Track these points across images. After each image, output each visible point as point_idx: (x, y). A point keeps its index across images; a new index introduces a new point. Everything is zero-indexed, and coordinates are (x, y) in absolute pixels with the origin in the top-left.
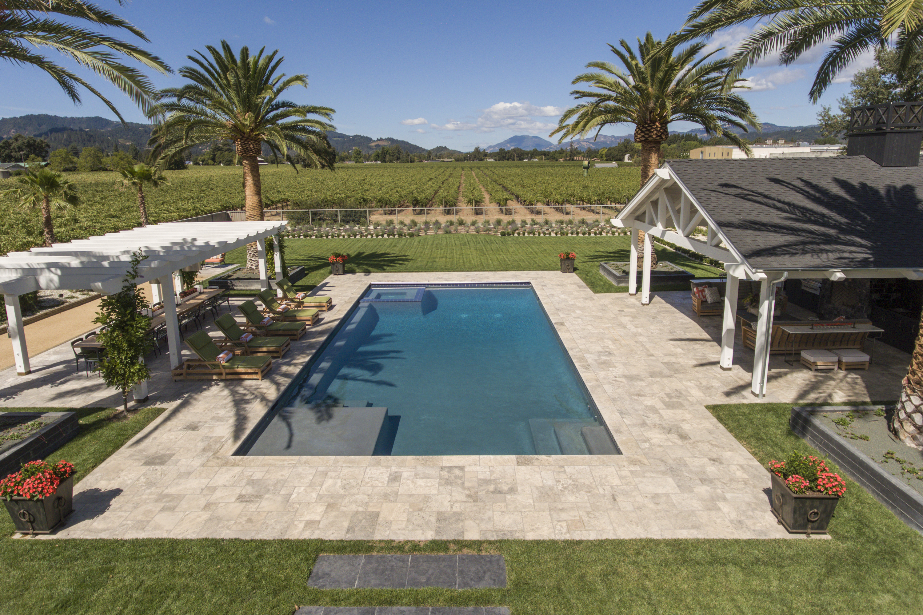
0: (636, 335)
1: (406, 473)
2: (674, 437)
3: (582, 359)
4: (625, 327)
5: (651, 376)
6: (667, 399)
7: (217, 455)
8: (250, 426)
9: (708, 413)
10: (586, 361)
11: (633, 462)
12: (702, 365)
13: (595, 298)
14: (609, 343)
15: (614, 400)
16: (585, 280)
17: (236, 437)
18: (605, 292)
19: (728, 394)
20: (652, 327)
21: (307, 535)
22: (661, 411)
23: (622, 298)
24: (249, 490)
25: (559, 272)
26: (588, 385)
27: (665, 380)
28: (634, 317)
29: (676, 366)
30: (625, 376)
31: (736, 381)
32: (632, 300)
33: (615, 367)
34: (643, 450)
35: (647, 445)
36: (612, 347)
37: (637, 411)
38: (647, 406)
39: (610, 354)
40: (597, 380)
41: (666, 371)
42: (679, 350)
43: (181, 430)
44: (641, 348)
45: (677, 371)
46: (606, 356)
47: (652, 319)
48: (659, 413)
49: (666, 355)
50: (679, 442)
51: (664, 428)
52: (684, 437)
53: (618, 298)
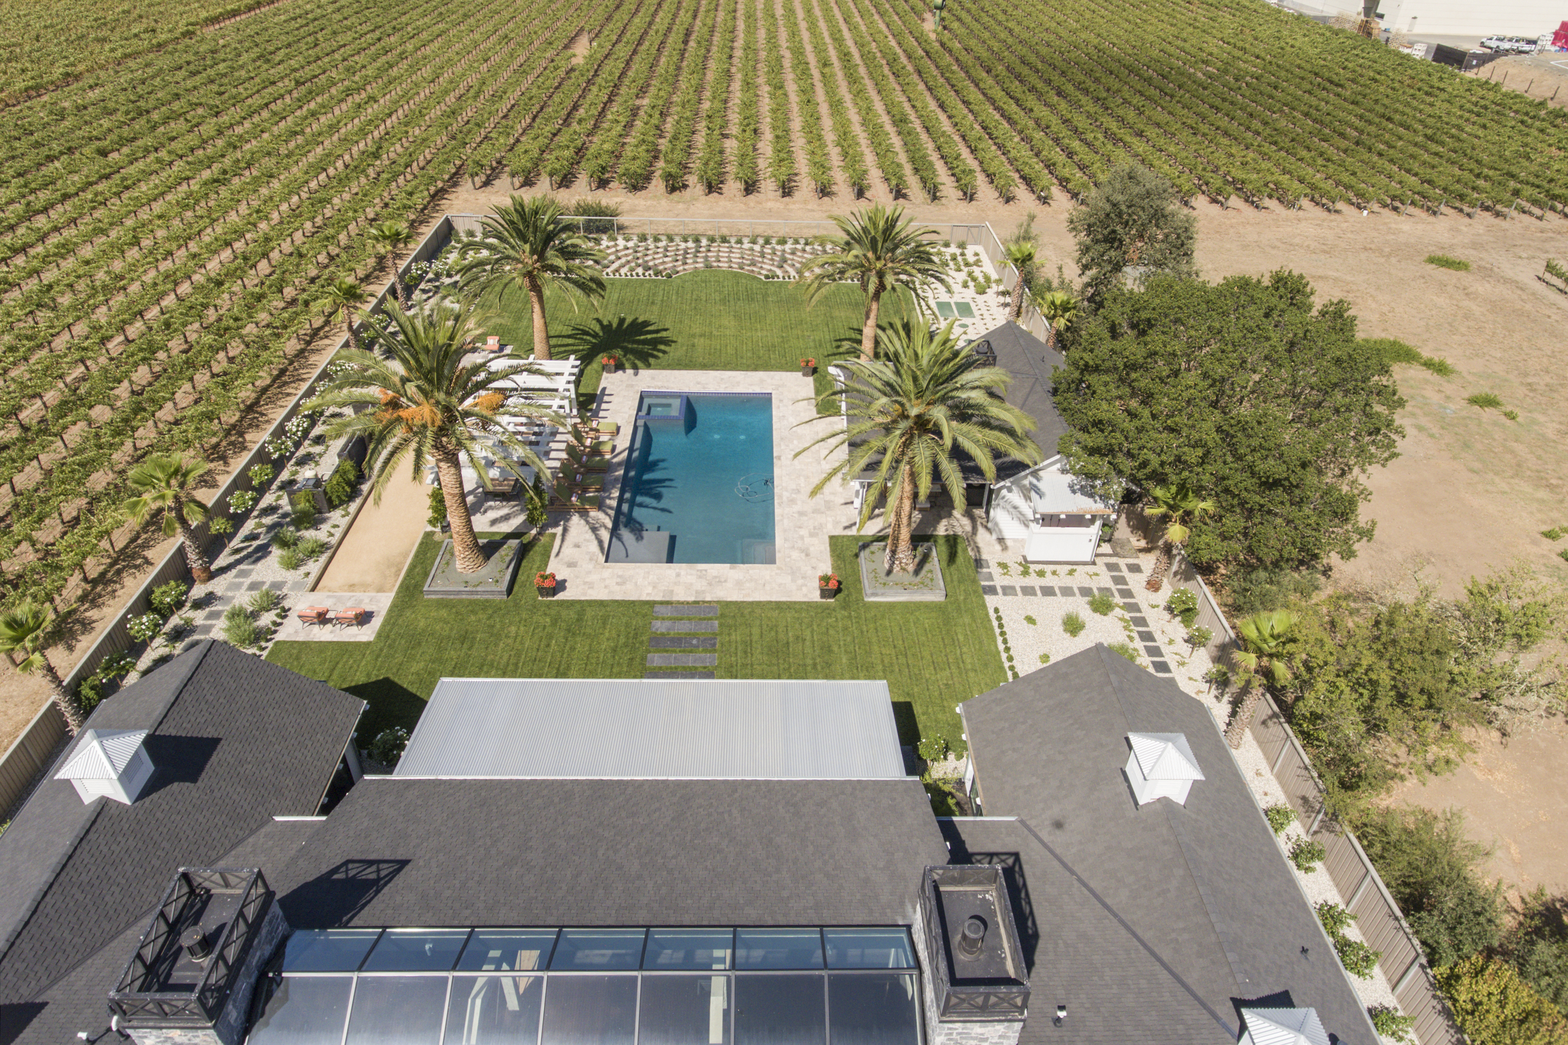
1: (683, 573)
2: (803, 555)
3: (781, 497)
5: (813, 513)
6: (813, 531)
7: (598, 562)
8: (606, 545)
9: (827, 541)
10: (782, 499)
11: (779, 568)
12: (846, 504)
13: (815, 424)
14: (802, 480)
15: (785, 531)
16: (816, 392)
17: (603, 553)
18: (822, 414)
19: (846, 528)
21: (648, 599)
22: (805, 539)
24: (619, 580)
25: (800, 374)
26: (777, 519)
27: (819, 516)
29: (832, 503)
30: (799, 512)
32: (839, 427)
33: (796, 504)
34: (785, 562)
35: (788, 560)
36: (802, 485)
37: (794, 538)
38: (800, 535)
39: (799, 491)
40: (782, 516)
41: (823, 509)
43: (573, 546)
45: (829, 508)
46: (797, 493)
50: (804, 558)
51: (801, 550)
52: (807, 555)
53: (827, 426)
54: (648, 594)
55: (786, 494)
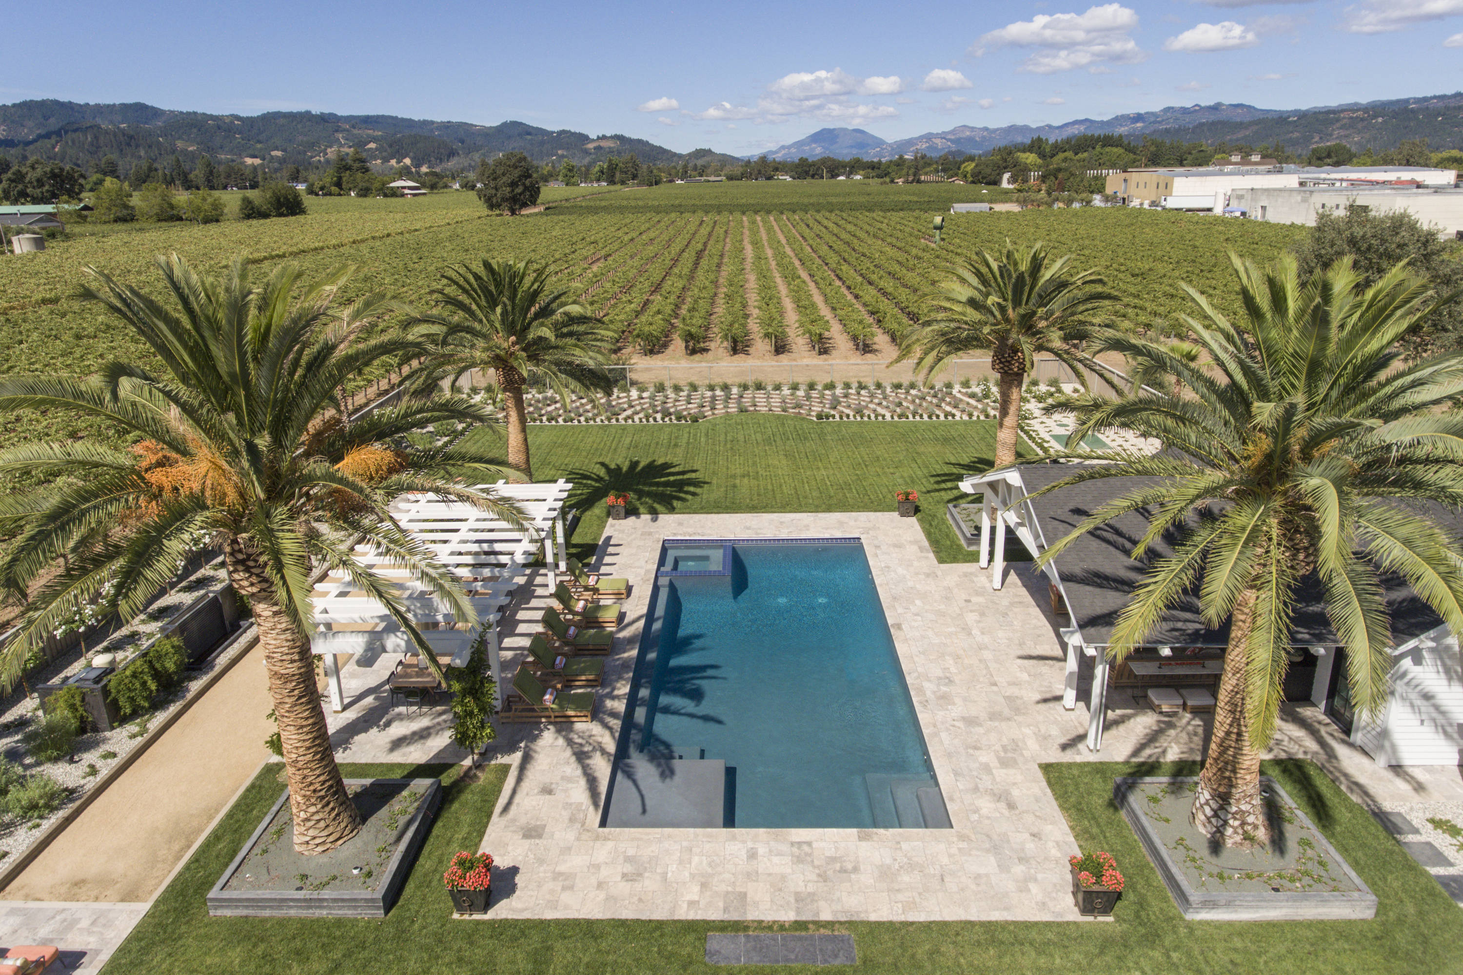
0: (981, 647)
1: (762, 850)
2: (1002, 806)
3: (921, 690)
4: (970, 634)
5: (991, 719)
6: (1002, 754)
7: (586, 827)
8: (603, 788)
9: (1039, 774)
10: (925, 694)
11: (962, 837)
12: (1045, 701)
13: (939, 573)
14: (950, 662)
15: (949, 755)
16: (928, 535)
17: (596, 805)
18: (951, 562)
19: (1064, 747)
20: (1001, 634)
21: (691, 916)
22: (994, 771)
23: (971, 574)
24: (628, 868)
25: (896, 514)
26: (926, 731)
27: (1004, 725)
28: (982, 614)
29: (1019, 702)
30: (963, 719)
31: (1076, 727)
32: (982, 580)
33: (954, 704)
34: (972, 822)
35: (975, 817)
36: (953, 670)
37: (971, 770)
38: (981, 764)
39: (950, 681)
40: (935, 726)
41: (1007, 712)
42: (1025, 676)
43: (538, 794)
44: (984, 672)
45: (1017, 711)
46: (946, 685)
47: (1001, 619)
48: (992, 774)
49: (1010, 684)
50: (1006, 812)
51: (994, 795)
52: (1011, 806)
53: (966, 575)
54: (691, 903)
55: (929, 687)
